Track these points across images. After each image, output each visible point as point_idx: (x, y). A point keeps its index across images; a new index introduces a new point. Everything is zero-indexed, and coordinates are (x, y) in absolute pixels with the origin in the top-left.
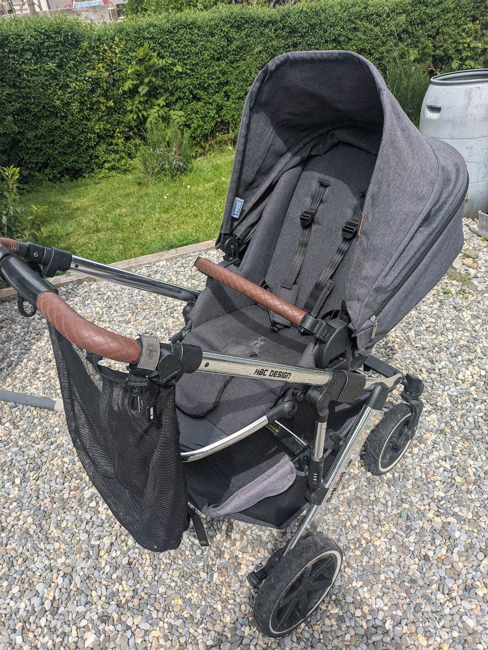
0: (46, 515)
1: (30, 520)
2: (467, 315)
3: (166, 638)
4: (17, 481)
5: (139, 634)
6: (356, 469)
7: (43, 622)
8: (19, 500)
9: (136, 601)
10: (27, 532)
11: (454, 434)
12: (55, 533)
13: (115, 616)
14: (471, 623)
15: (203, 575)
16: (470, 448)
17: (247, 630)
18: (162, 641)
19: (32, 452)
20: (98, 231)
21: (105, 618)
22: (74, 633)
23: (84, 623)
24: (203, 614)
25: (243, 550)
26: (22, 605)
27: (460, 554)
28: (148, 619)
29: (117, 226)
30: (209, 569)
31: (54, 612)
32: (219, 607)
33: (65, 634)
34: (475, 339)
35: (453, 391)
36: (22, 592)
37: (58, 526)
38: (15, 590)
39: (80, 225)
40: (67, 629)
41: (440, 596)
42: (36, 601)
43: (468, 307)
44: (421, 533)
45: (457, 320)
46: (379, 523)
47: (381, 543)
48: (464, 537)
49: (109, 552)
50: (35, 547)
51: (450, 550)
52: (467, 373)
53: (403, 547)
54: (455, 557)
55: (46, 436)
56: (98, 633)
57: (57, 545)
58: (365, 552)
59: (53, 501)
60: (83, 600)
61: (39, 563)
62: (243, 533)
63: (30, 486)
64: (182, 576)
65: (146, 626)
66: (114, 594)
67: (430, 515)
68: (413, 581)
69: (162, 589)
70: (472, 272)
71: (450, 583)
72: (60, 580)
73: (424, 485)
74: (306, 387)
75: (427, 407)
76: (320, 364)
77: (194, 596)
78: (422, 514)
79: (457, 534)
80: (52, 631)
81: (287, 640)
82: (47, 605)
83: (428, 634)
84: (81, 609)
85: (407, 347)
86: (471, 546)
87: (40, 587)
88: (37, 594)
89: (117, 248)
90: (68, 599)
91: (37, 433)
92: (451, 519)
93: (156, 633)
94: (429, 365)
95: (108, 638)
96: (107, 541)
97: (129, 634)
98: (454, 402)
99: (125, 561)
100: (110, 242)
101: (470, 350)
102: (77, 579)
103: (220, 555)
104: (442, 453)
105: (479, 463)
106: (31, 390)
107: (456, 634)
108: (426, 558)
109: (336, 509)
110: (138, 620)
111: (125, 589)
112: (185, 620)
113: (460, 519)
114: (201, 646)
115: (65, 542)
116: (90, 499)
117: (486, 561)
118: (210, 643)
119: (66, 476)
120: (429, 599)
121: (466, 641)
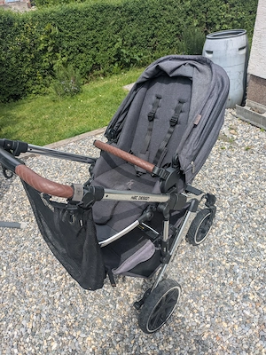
0: (23, 285)
1: (14, 288)
2: (234, 159)
3: (95, 340)
4: (5, 268)
5: (80, 340)
6: (184, 244)
7: (28, 340)
8: (7, 278)
9: (77, 324)
10: (13, 294)
11: (232, 220)
12: (29, 293)
13: (67, 332)
14: (248, 313)
15: (111, 306)
16: (241, 227)
17: (136, 331)
18: (93, 342)
19: (11, 252)
20: (33, 129)
21: (61, 334)
22: (45, 344)
23: (50, 338)
24: (113, 326)
25: (130, 291)
26: (16, 333)
27: (240, 281)
28: (84, 331)
29: (44, 125)
30: (114, 302)
31: (33, 334)
32: (121, 321)
33: (40, 345)
34: (239, 171)
35: (230, 199)
36: (14, 326)
37: (30, 290)
38: (10, 325)
39: (22, 126)
40: (41, 342)
41: (232, 302)
42: (23, 330)
43: (235, 155)
44: (220, 273)
45: (229, 162)
46: (199, 269)
47: (200, 279)
48: (241, 272)
49: (59, 299)
50: (18, 302)
51: (235, 279)
52: (237, 189)
53: (212, 280)
54: (238, 282)
55: (18, 243)
56: (58, 342)
57: (31, 300)
58: (193, 285)
59: (26, 277)
60: (49, 326)
61: (22, 310)
62: (130, 282)
63: (12, 270)
64: (99, 308)
65: (84, 336)
66: (64, 322)
67: (224, 263)
68: (218, 296)
69: (90, 316)
70: (235, 137)
71: (236, 295)
72: (35, 317)
73: (219, 248)
74: (157, 204)
75: (218, 208)
76: (163, 192)
77: (107, 317)
78: (220, 263)
79: (238, 271)
80: (33, 344)
81: (157, 334)
82: (29, 331)
83: (227, 322)
84: (48, 331)
85: (205, 179)
86: (245, 276)
87: (24, 322)
88: (23, 326)
89: (46, 137)
90: (40, 327)
91: (13, 241)
92: (234, 263)
93: (89, 338)
94: (217, 187)
95: (64, 344)
96: (57, 294)
97: (75, 340)
98: (231, 204)
99: (69, 304)
100: (41, 135)
101: (237, 177)
102: (44, 316)
103: (119, 295)
104: (227, 231)
105: (246, 234)
106: (6, 219)
107: (241, 319)
108: (224, 284)
109: (176, 264)
110: (79, 333)
111: (70, 317)
112: (104, 330)
113: (238, 263)
114: (114, 342)
115: (35, 297)
116: (46, 273)
117: (253, 283)
118: (118, 339)
119: (31, 262)
120: (226, 304)
121: (246, 322)
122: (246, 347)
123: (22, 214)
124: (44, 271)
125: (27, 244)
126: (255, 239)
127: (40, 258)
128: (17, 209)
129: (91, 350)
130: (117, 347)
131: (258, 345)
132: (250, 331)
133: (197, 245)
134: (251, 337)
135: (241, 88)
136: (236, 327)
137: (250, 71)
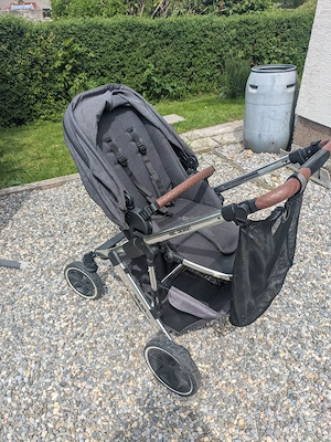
0: (21, 330)
1: (10, 333)
3: (103, 392)
5: (86, 391)
7: (24, 389)
9: (82, 374)
10: (8, 340)
12: (27, 339)
13: (70, 383)
14: (277, 370)
15: (123, 356)
17: (150, 384)
18: (100, 394)
19: (8, 294)
20: (40, 158)
21: (63, 385)
22: (45, 394)
23: (50, 388)
24: (124, 378)
26: (10, 381)
27: (271, 337)
28: (90, 383)
29: (53, 155)
30: (127, 353)
31: (31, 384)
32: (134, 373)
33: (38, 395)
36: (9, 374)
37: (29, 335)
38: (4, 373)
39: (27, 154)
40: (40, 392)
41: (260, 358)
42: (19, 378)
48: (273, 328)
49: (63, 348)
50: (14, 348)
51: (265, 335)
54: (268, 338)
55: (16, 284)
56: (60, 392)
57: (29, 347)
59: (24, 321)
60: (49, 375)
61: (18, 357)
63: (7, 314)
64: (110, 358)
65: (90, 387)
66: (68, 372)
69: (98, 367)
71: (265, 352)
72: (33, 365)
77: (118, 368)
79: (269, 326)
80: (30, 394)
82: (26, 380)
83: (253, 378)
84: (48, 380)
86: (277, 332)
87: (20, 370)
88: (19, 374)
89: (54, 170)
90: (39, 376)
91: (10, 282)
92: (266, 318)
93: (96, 390)
95: (66, 395)
96: (61, 342)
97: (79, 391)
99: (74, 353)
100: (50, 166)
102: (44, 364)
103: (133, 345)
106: (3, 257)
107: (268, 376)
108: (252, 340)
110: (84, 384)
111: (75, 367)
112: (113, 382)
113: (270, 318)
114: (124, 395)
115: (34, 344)
116: (49, 319)
117: (285, 340)
118: (129, 392)
119: (31, 307)
120: (254, 360)
121: (275, 379)
122: (272, 404)
123: (22, 252)
124: (46, 316)
125: (28, 286)
126: (291, 295)
127: (42, 303)
128: (17, 247)
129: (97, 403)
130: (128, 400)
131: (286, 403)
132: (278, 388)
134: (278, 395)
135: (287, 131)
136: (263, 384)
137: (298, 112)
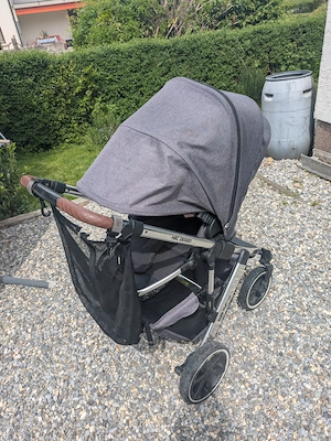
0: (50, 348)
1: (40, 352)
2: (298, 216)
3: (129, 411)
4: (30, 330)
5: (113, 410)
6: (236, 309)
7: (53, 408)
8: (31, 341)
9: (109, 392)
10: (38, 359)
11: (293, 284)
12: (56, 358)
13: (97, 401)
14: (308, 386)
15: (149, 373)
16: (304, 291)
17: (177, 402)
18: (127, 413)
19: (37, 313)
21: (91, 403)
22: (73, 413)
23: (78, 406)
24: (150, 396)
25: (172, 358)
26: (40, 400)
27: (300, 350)
28: (118, 401)
30: (152, 370)
31: (60, 402)
32: (160, 391)
33: (67, 414)
34: (303, 229)
35: (292, 260)
36: (39, 393)
37: (57, 354)
38: (35, 392)
40: (69, 411)
41: (290, 374)
42: (48, 397)
43: (299, 211)
44: (277, 341)
45: (293, 219)
46: (252, 337)
47: (254, 348)
48: (302, 341)
49: (90, 365)
50: (44, 367)
51: (295, 348)
52: (300, 249)
53: (267, 349)
54: (298, 352)
55: (45, 304)
56: (88, 411)
57: (58, 365)
58: (244, 354)
59: (53, 340)
60: (77, 394)
61: (48, 376)
62: (171, 348)
63: (37, 333)
64: (135, 376)
65: (117, 405)
66: (95, 390)
67: (282, 330)
68: (273, 367)
69: (124, 385)
70: (300, 191)
71: (295, 367)
72: (62, 384)
73: (277, 314)
75: (276, 270)
77: (144, 386)
78: (277, 330)
79: (298, 339)
80: (59, 413)
81: (202, 406)
82: (55, 399)
83: (284, 395)
84: (76, 399)
85: (263, 237)
86: (307, 345)
87: (50, 389)
88: (48, 393)
90: (68, 394)
91: (39, 302)
92: (294, 331)
93: (123, 408)
94: (277, 246)
95: (94, 414)
96: (88, 360)
97: (106, 410)
98: (292, 266)
99: (101, 370)
101: (301, 236)
102: (72, 383)
103: (158, 362)
104: (287, 295)
105: (309, 299)
106: (32, 277)
107: (300, 393)
108: (281, 354)
109: (226, 331)
110: (111, 402)
111: (102, 385)
112: (140, 400)
113: (299, 331)
114: (151, 413)
115: (62, 363)
116: (76, 337)
117: (316, 353)
118: (156, 411)
119: (59, 325)
120: (283, 376)
121: (306, 396)
122: (305, 423)
123: (50, 272)
124: (74, 334)
125: (56, 304)
126: (320, 305)
127: (69, 321)
128: (46, 266)
129: (125, 421)
130: (155, 419)
131: (320, 422)
132: (311, 406)
133: (250, 310)
134: (312, 413)
135: (307, 136)
136: (294, 401)
137: (317, 116)
